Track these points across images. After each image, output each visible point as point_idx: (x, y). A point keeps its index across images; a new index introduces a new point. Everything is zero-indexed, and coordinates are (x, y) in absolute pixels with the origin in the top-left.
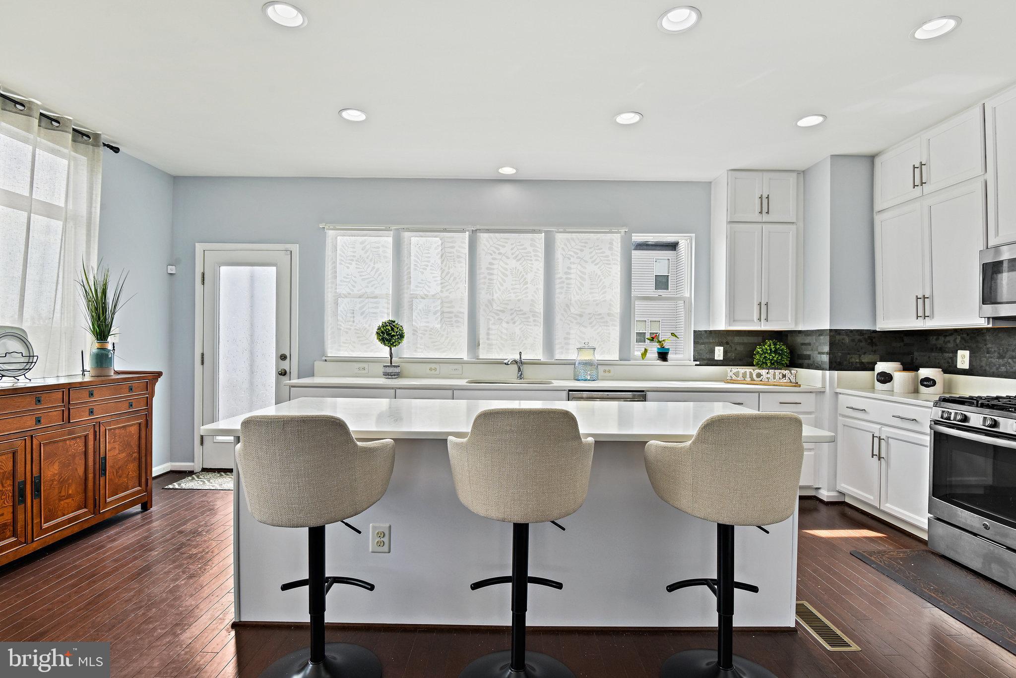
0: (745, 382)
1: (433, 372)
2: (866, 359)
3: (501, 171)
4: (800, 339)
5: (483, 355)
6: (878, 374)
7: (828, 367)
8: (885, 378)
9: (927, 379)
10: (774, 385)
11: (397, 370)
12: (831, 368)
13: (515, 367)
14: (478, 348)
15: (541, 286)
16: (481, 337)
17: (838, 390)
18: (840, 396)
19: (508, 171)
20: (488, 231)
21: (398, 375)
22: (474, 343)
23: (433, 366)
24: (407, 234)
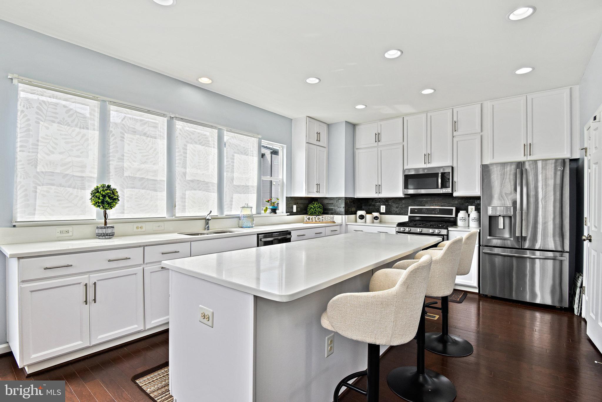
0: (312, 222)
1: (139, 230)
2: (353, 209)
3: (200, 80)
4: (326, 202)
5: (179, 214)
6: (359, 216)
7: (344, 213)
8: (362, 217)
9: (376, 217)
10: (326, 223)
11: (110, 231)
12: (346, 214)
13: (203, 221)
14: (175, 209)
15: (216, 165)
16: (177, 200)
17: (348, 223)
18: (348, 226)
19: (204, 80)
20: (182, 120)
21: (111, 236)
22: (171, 205)
23: (139, 225)
24: (112, 107)
